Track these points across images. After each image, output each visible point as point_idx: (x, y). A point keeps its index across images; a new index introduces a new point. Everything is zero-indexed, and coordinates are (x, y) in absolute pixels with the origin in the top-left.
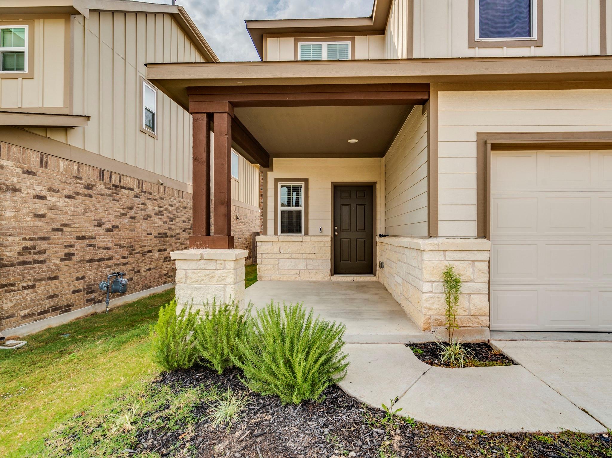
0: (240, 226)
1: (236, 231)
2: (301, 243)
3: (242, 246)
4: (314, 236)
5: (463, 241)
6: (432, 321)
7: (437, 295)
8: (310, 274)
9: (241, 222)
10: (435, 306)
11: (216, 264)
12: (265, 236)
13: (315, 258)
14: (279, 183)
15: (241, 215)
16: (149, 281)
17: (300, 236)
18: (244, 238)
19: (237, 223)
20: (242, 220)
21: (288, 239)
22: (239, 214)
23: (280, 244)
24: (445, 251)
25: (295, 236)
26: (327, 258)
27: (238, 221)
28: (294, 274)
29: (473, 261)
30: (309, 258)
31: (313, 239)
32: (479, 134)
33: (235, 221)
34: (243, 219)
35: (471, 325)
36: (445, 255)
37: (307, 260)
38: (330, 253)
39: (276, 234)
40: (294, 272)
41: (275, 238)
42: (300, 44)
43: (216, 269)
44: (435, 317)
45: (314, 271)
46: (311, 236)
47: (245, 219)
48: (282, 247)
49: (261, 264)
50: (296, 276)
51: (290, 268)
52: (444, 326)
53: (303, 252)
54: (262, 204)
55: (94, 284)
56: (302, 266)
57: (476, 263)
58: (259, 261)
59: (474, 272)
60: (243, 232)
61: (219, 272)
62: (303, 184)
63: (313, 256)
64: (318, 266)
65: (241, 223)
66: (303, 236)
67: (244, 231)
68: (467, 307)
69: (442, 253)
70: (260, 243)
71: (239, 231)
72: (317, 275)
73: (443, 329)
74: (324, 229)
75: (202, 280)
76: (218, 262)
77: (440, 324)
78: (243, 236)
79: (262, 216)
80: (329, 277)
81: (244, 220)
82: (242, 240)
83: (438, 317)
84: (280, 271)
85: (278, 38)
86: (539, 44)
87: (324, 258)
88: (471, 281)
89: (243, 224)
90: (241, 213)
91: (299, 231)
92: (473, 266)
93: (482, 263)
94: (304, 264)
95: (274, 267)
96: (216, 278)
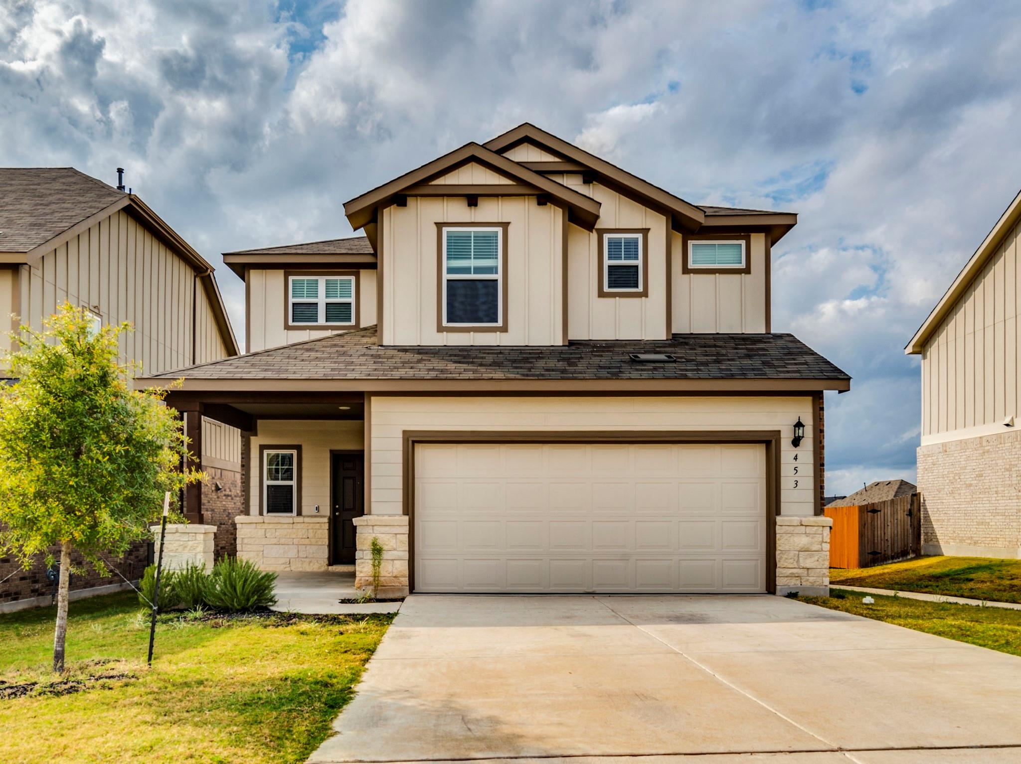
0: (224, 503)
1: (216, 510)
2: (291, 525)
3: (226, 537)
4: (308, 516)
5: (390, 518)
6: (362, 582)
7: (367, 561)
8: (302, 564)
9: (225, 495)
10: (365, 570)
11: (189, 536)
12: (247, 517)
13: (309, 543)
14: (265, 451)
15: (225, 484)
16: (93, 578)
17: (291, 517)
18: (231, 524)
19: (218, 498)
20: (228, 492)
21: (276, 520)
22: (221, 482)
23: (265, 526)
24: (373, 526)
25: (284, 517)
26: (324, 543)
27: (219, 494)
28: (283, 564)
29: (396, 534)
30: (301, 543)
31: (307, 520)
32: (404, 432)
33: (214, 494)
34: (228, 490)
35: (393, 584)
36: (373, 529)
37: (300, 546)
38: (327, 537)
39: (261, 513)
40: (282, 561)
41: (260, 519)
42: (291, 278)
43: (188, 541)
44: (365, 578)
45: (307, 560)
46: (304, 517)
47: (233, 491)
48: (268, 530)
49: (242, 551)
50: (285, 566)
51: (277, 556)
52: (372, 585)
53: (294, 536)
54: (243, 477)
55: (39, 573)
56: (292, 553)
57: (398, 536)
58: (239, 547)
59: (396, 543)
60: (229, 513)
61: (190, 543)
62: (294, 452)
63: (307, 541)
64: (313, 553)
65: (224, 498)
66: (294, 517)
67: (230, 511)
68: (390, 570)
69: (371, 527)
70: (241, 525)
71: (222, 510)
72: (311, 564)
73: (372, 587)
74: (321, 508)
75: (177, 549)
76: (190, 534)
77: (370, 584)
78: (229, 519)
79: (243, 491)
80: (326, 567)
81: (230, 491)
82: (227, 526)
83: (367, 578)
84: (265, 559)
85: (264, 271)
86: (504, 329)
87: (320, 543)
88: (395, 550)
89: (230, 498)
90: (225, 480)
91: (291, 511)
92: (396, 538)
93: (403, 535)
94: (296, 550)
95: (258, 555)
96: (189, 547)
